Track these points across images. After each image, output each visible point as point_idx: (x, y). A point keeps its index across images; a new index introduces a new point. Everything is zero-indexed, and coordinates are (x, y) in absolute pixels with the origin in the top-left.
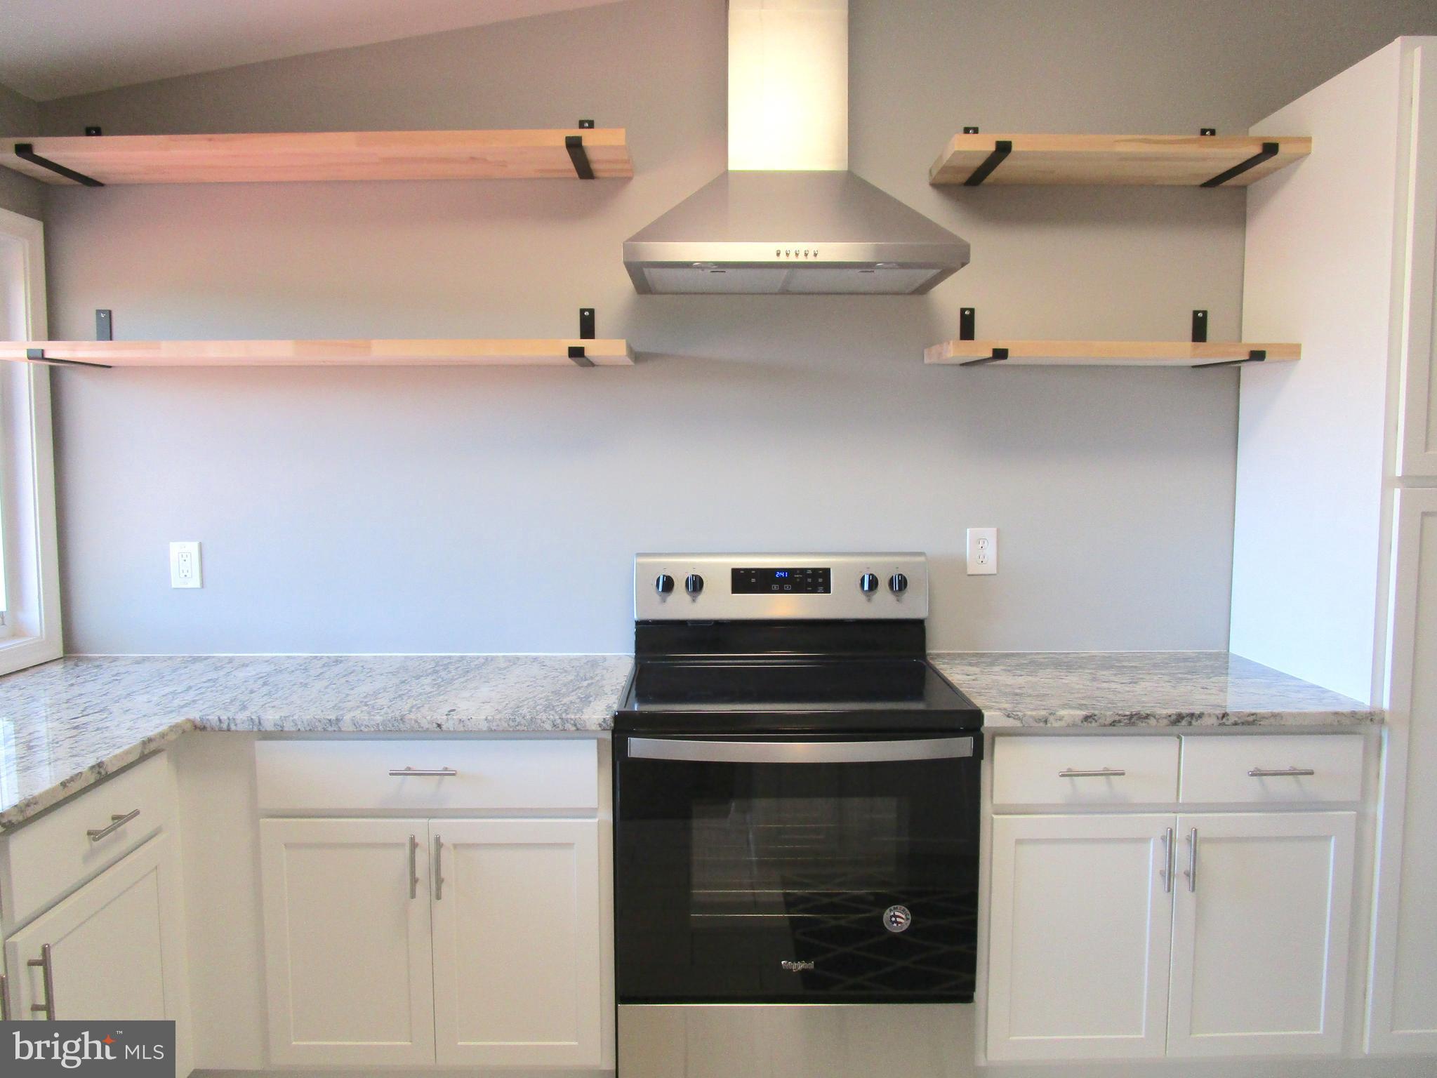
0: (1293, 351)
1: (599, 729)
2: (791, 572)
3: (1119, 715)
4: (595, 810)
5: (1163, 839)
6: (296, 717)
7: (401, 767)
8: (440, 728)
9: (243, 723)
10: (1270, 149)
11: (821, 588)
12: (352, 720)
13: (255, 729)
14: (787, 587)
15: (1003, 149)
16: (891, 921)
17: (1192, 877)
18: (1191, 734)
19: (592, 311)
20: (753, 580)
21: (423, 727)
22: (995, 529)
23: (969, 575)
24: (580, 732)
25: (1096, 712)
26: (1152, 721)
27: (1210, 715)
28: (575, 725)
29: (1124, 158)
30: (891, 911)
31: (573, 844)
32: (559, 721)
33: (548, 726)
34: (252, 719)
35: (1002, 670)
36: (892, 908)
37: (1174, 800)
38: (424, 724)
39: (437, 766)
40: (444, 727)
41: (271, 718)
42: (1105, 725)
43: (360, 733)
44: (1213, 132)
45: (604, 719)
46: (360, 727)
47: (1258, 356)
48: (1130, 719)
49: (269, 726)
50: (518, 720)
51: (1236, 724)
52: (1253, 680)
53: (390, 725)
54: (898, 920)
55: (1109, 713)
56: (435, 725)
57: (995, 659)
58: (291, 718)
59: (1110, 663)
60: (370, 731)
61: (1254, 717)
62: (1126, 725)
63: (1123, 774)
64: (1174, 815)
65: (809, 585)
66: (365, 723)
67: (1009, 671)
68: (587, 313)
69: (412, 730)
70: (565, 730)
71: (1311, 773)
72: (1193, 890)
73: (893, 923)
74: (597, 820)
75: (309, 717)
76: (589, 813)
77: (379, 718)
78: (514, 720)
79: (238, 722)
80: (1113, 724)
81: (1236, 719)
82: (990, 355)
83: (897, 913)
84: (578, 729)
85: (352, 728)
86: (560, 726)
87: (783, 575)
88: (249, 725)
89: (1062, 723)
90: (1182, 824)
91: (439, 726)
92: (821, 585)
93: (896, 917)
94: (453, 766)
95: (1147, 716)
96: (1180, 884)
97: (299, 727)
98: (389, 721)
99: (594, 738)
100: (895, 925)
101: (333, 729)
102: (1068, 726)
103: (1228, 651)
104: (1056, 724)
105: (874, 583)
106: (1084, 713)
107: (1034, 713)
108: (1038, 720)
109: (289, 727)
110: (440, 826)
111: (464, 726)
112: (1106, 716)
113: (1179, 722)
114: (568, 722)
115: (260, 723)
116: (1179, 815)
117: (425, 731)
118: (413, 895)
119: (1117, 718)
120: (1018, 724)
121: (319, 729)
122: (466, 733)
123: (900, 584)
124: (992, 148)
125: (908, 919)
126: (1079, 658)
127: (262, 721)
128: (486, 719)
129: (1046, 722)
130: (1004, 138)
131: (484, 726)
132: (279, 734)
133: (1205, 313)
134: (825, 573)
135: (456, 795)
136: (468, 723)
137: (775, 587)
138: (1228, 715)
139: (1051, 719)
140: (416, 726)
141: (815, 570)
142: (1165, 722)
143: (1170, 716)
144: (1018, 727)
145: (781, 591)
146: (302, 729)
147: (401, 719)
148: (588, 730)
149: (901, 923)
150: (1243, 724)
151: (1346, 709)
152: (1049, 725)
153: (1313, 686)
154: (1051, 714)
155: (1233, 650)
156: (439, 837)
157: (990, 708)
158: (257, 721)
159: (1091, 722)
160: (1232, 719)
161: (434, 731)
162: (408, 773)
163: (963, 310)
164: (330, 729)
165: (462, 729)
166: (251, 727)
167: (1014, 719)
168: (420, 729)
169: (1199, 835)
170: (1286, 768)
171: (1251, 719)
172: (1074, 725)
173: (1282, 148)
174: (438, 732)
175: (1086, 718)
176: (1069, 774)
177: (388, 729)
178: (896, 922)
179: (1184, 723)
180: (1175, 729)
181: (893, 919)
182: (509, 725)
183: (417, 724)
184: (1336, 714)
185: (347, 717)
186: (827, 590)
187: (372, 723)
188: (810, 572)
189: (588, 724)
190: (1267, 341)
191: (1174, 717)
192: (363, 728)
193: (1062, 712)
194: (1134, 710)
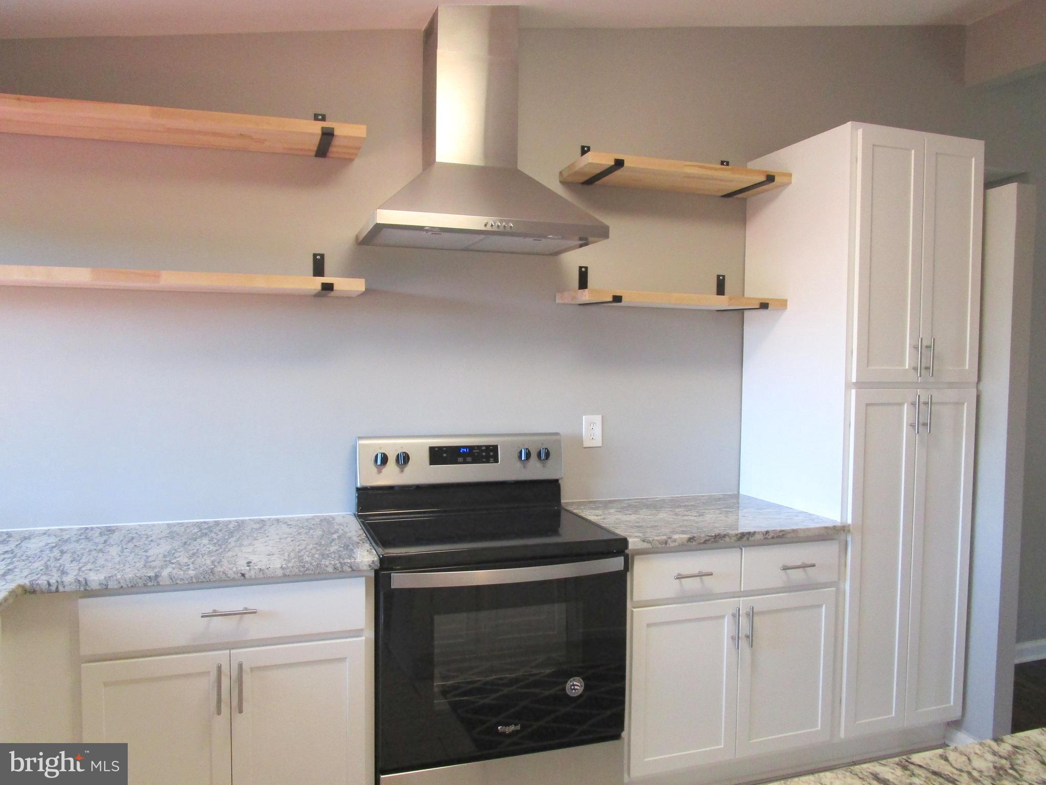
0: (783, 304)
1: (369, 569)
2: (471, 448)
3: (709, 536)
4: (362, 630)
5: (734, 615)
6: (119, 577)
7: (209, 610)
8: (244, 577)
9: (70, 585)
10: (770, 179)
11: (492, 460)
12: (170, 575)
13: (82, 589)
14: (469, 459)
15: (619, 163)
16: (571, 688)
17: (750, 638)
18: (749, 546)
19: (322, 256)
20: (445, 455)
21: (229, 578)
22: (601, 416)
23: (584, 448)
24: (354, 572)
25: (695, 535)
26: (727, 539)
27: (759, 533)
28: (351, 567)
29: (688, 176)
30: (571, 681)
31: (346, 658)
32: (338, 565)
33: (330, 569)
34: (79, 581)
35: (616, 511)
36: (572, 679)
37: (739, 590)
38: (231, 574)
39: (239, 607)
40: (247, 576)
41: (95, 578)
42: (700, 544)
43: (176, 585)
44: (728, 164)
45: (373, 561)
46: (176, 580)
47: (764, 306)
48: (715, 539)
49: (94, 586)
50: (307, 566)
51: (773, 538)
52: (768, 510)
53: (202, 577)
54: (576, 687)
55: (703, 535)
56: (239, 575)
57: (606, 505)
58: (115, 578)
59: (675, 504)
60: (185, 584)
61: (783, 532)
62: (713, 542)
63: (712, 574)
64: (739, 599)
65: (483, 457)
66: (181, 577)
67: (620, 512)
68: (318, 257)
69: (221, 581)
70: (343, 571)
71: (814, 566)
72: (752, 647)
73: (572, 690)
74: (363, 638)
75: (131, 576)
76: (357, 633)
77: (192, 573)
78: (304, 567)
79: (66, 583)
80: (705, 542)
81: (773, 535)
82: (611, 299)
83: (575, 683)
84: (353, 570)
85: (168, 582)
86: (340, 569)
87: (465, 450)
88: (76, 586)
89: (676, 544)
90: (743, 603)
91: (243, 575)
92: (491, 457)
93: (574, 685)
94: (251, 606)
95: (725, 536)
96: (743, 643)
97: (122, 584)
98: (201, 574)
99: (362, 576)
100: (574, 691)
101: (152, 584)
102: (679, 545)
103: (739, 492)
104: (672, 545)
105: (528, 455)
106: (689, 536)
107: (659, 538)
108: (661, 542)
109: (112, 585)
110: (241, 654)
111: (263, 574)
112: (701, 537)
113: (742, 538)
114: (345, 565)
115: (86, 583)
116: (742, 599)
117: (231, 580)
118: (219, 713)
119: (708, 538)
120: (649, 546)
121: (140, 585)
122: (265, 579)
123: (545, 455)
124: (612, 163)
125: (582, 686)
126: (655, 501)
127: (88, 583)
128: (281, 567)
129: (666, 543)
130: (620, 157)
131: (280, 573)
132: (104, 591)
133: (724, 276)
134: (495, 448)
135: (254, 629)
136: (267, 571)
137: (460, 459)
138: (769, 532)
139: (669, 541)
140: (224, 577)
141: (488, 447)
142: (735, 538)
143: (737, 535)
144: (650, 548)
145: (465, 462)
146: (125, 586)
147: (212, 572)
148: (360, 570)
149: (577, 689)
150: (777, 537)
151: (830, 525)
152: (668, 545)
153: (802, 512)
154: (669, 538)
155: (742, 492)
156: (242, 663)
157: (630, 536)
158: (84, 582)
159: (692, 542)
160: (771, 535)
161: (239, 580)
162: (215, 614)
163: (581, 268)
164: (149, 584)
165: (262, 576)
166: (78, 587)
167: (647, 542)
168: (227, 579)
169: (755, 611)
170: (799, 563)
171: (781, 534)
172: (683, 545)
173: (776, 179)
174: (243, 580)
175: (690, 540)
176: (680, 577)
177: (200, 580)
178: (574, 689)
179: (745, 538)
180: (740, 543)
181: (573, 687)
182: (300, 571)
183: (224, 575)
184: (826, 528)
185: (165, 573)
186: (496, 461)
187: (188, 576)
188: (484, 448)
189: (361, 567)
190: (771, 297)
191: (739, 536)
192: (178, 581)
193: (675, 537)
194: (717, 532)
